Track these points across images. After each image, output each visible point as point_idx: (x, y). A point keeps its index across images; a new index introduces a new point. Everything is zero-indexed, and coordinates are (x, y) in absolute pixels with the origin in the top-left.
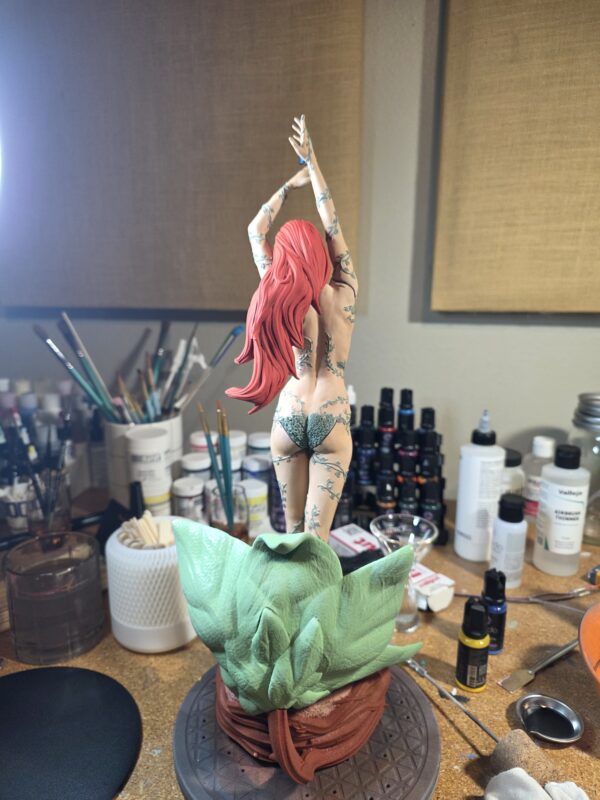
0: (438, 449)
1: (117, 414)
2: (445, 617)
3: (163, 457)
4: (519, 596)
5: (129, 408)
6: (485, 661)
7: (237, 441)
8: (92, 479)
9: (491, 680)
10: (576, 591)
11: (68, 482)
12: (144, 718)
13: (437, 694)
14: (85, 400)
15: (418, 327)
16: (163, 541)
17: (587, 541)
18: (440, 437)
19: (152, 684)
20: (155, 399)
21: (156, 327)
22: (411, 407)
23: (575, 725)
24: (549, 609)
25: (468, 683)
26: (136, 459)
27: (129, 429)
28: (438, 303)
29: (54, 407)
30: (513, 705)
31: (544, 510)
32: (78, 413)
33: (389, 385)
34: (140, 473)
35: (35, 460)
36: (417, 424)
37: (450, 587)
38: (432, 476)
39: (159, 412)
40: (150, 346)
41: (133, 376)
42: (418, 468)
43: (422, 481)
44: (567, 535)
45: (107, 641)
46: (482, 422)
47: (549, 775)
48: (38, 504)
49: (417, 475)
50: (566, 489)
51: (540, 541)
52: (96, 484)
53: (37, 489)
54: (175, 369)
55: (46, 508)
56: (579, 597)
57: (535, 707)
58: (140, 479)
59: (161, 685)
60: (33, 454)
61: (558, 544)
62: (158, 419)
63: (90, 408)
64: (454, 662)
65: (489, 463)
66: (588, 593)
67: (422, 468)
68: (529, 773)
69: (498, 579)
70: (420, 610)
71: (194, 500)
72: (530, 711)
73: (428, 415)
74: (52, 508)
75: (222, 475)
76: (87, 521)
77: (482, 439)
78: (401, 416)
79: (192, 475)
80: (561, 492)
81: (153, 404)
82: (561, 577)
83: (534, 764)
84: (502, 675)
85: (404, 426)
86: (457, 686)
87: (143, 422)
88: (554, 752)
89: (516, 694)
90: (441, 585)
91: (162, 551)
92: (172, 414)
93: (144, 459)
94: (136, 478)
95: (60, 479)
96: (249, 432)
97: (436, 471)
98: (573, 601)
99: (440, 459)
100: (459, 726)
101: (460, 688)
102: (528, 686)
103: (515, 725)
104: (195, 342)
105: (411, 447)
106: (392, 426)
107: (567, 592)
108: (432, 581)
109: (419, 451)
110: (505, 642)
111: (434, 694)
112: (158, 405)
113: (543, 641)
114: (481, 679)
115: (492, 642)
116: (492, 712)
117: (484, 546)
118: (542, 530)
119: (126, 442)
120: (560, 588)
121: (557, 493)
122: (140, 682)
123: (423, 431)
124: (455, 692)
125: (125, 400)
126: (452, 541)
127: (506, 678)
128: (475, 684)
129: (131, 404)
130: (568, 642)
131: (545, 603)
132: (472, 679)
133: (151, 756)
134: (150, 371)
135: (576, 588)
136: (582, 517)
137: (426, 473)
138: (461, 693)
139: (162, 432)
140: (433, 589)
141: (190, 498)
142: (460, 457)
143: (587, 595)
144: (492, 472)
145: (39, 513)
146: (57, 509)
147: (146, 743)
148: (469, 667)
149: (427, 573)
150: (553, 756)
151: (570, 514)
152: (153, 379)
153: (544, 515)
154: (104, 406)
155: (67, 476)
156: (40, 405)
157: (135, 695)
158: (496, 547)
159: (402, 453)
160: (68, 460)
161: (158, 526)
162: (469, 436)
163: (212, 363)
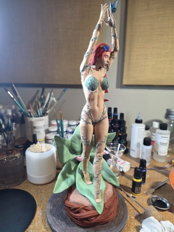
0: (125, 125)
1: (29, 115)
2: (128, 174)
3: (43, 127)
4: (150, 168)
5: (33, 113)
6: (140, 186)
7: (65, 123)
8: (21, 135)
9: (142, 192)
10: (166, 166)
11: (14, 135)
12: (37, 203)
13: (126, 196)
14: (19, 111)
15: (119, 90)
16: (43, 150)
17: (169, 152)
18: (126, 122)
19: (40, 193)
20: (40, 111)
21: (41, 90)
22: (117, 113)
23: (168, 205)
24: (159, 172)
25: (135, 192)
26: (35, 128)
27: (33, 119)
28: (125, 82)
29: (10, 113)
30: (149, 199)
31: (157, 142)
32: (17, 115)
33: (110, 107)
34: (36, 132)
35: (4, 128)
36: (119, 118)
37: (129, 165)
38: (123, 133)
39: (42, 114)
40: (39, 95)
41: (34, 104)
42: (119, 131)
43: (120, 134)
44: (163, 150)
45: (26, 181)
46: (138, 117)
47: (161, 219)
48: (5, 141)
49: (119, 133)
50: (163, 136)
51: (156, 152)
52: (23, 136)
53: (5, 137)
54: (46, 102)
55: (7, 142)
56: (167, 168)
57: (155, 199)
58: (36, 133)
59: (42, 194)
60: (3, 127)
61: (161, 152)
62: (41, 116)
63: (21, 113)
64: (131, 187)
65: (141, 128)
66: (170, 167)
67: (120, 131)
68: (155, 218)
69: (144, 162)
70: (120, 172)
71: (52, 140)
72: (154, 201)
73: (122, 115)
74: (9, 143)
75: (61, 133)
76: (20, 146)
77: (138, 121)
78: (114, 116)
79: (52, 133)
80: (162, 137)
81: (40, 112)
82: (161, 162)
83: (157, 215)
84: (145, 190)
85: (115, 119)
86: (132, 194)
87: (37, 117)
88: (162, 212)
89: (150, 196)
90: (126, 164)
91: (43, 153)
92: (46, 115)
93: (37, 128)
94: (35, 133)
95: (12, 134)
96: (69, 120)
97: (124, 132)
98: (165, 169)
99: (125, 128)
100: (133, 205)
101: (133, 194)
102: (153, 194)
103: (150, 205)
104: (52, 94)
105: (117, 125)
106: (111, 118)
107: (163, 167)
108: (124, 163)
109: (119, 126)
110: (146, 181)
111: (125, 196)
112: (41, 112)
113: (157, 181)
114: (139, 191)
115: (142, 181)
116: (143, 201)
117: (139, 153)
118: (156, 148)
119: (32, 123)
120: (161, 166)
121: (161, 137)
122: (36, 193)
123: (120, 120)
124: (131, 195)
125: (31, 110)
126: (129, 152)
127: (147, 191)
128: (138, 193)
129: (33, 112)
130: (164, 181)
131: (157, 170)
132: (137, 191)
133: (39, 215)
134: (39, 102)
135: (166, 165)
136: (168, 144)
137: (121, 132)
138: (134, 196)
139: (43, 120)
140: (124, 166)
141: (51, 139)
142: (132, 127)
143: (169, 168)
144: (141, 131)
145: (5, 144)
146: (11, 143)
147: (38, 211)
148: (136, 188)
149: (122, 161)
150: (161, 214)
151: (164, 143)
152: (40, 104)
153: (156, 144)
154: (25, 112)
155: (14, 133)
156: (6, 112)
157: (34, 197)
158: (143, 153)
159: (114, 126)
160: (14, 129)
161: (41, 147)
162: (134, 121)
163: (57, 100)
